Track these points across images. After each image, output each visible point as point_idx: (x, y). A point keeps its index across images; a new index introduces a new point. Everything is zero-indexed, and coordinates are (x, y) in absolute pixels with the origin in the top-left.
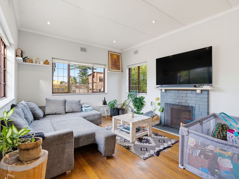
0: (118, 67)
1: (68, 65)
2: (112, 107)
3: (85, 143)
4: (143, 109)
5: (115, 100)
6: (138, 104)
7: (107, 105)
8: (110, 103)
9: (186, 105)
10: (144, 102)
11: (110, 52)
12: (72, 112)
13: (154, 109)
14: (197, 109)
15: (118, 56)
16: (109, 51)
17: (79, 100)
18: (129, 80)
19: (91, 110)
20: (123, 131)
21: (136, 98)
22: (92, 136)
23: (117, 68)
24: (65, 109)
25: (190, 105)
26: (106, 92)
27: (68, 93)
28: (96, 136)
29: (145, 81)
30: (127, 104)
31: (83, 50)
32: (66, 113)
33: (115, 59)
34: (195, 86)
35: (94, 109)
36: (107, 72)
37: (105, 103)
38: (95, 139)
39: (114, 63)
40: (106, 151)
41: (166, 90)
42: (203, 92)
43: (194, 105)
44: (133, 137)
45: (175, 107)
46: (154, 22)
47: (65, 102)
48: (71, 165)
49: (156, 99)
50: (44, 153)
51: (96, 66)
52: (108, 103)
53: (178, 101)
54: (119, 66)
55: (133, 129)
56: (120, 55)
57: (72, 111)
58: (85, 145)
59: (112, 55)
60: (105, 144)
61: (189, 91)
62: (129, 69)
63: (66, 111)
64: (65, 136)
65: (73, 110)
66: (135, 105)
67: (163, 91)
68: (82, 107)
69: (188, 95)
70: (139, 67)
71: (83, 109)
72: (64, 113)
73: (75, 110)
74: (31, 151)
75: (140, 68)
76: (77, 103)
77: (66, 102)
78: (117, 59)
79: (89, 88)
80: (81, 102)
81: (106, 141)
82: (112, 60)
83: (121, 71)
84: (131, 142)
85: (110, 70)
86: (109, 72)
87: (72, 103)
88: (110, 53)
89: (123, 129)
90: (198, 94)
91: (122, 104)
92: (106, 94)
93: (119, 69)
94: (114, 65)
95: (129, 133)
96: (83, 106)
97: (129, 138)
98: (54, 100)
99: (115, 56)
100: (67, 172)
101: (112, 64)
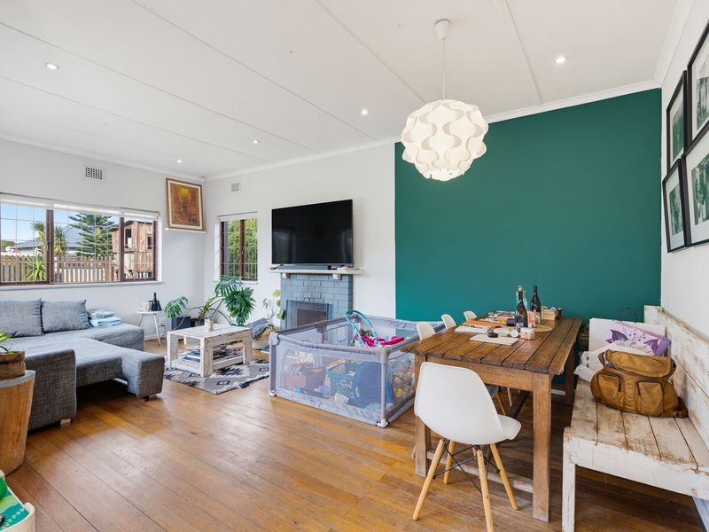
0: (193, 217)
1: (48, 211)
2: (175, 315)
3: (101, 378)
4: (250, 315)
5: (184, 298)
6: (238, 306)
7: (160, 309)
8: (170, 304)
9: (320, 302)
10: (252, 299)
11: (169, 182)
12: (61, 330)
13: (270, 314)
14: (335, 310)
15: (193, 192)
16: (167, 179)
17: (82, 300)
18: (222, 250)
19: (115, 323)
20: (189, 359)
21: (236, 293)
22: (116, 364)
23: (189, 220)
24: (42, 323)
25: (326, 302)
26: (160, 278)
27: (47, 283)
28: (123, 365)
29: (254, 253)
30: (214, 307)
31: (94, 173)
32: (45, 332)
33: (185, 198)
34: (330, 268)
35: (123, 321)
36: (163, 231)
37: (155, 306)
38: (122, 370)
39: (182, 209)
40: (142, 385)
41: (289, 275)
42: (344, 277)
43: (330, 303)
44: (206, 367)
45: (303, 308)
46: (255, 142)
47: (41, 306)
48: (70, 408)
49: (275, 293)
50: (30, 374)
51: (132, 215)
52: (163, 305)
53: (308, 295)
54: (196, 215)
55: (206, 350)
56: (199, 188)
57: (61, 326)
58: (99, 380)
59: (176, 189)
60: (141, 374)
61: (323, 277)
62: (223, 223)
63: (46, 328)
64: (58, 359)
65: (64, 324)
66: (232, 309)
67: (284, 276)
68: (90, 318)
69: (324, 284)
70: (243, 221)
71: (94, 322)
72: (39, 333)
73: (70, 325)
74: (10, 366)
75: (247, 223)
76: (75, 309)
77: (45, 305)
78: (190, 198)
79: (113, 268)
80: (88, 307)
81: (142, 368)
82: (176, 200)
83: (201, 228)
84: (202, 375)
85: (172, 225)
86: (167, 229)
87: (60, 307)
88: (171, 184)
89: (189, 356)
90: (335, 281)
91: (202, 308)
92: (160, 283)
93: (196, 222)
94: (181, 214)
95: (199, 361)
96: (93, 315)
97: (199, 369)
98: (6, 302)
99: (185, 192)
100: (63, 422)
101: (176, 212)
